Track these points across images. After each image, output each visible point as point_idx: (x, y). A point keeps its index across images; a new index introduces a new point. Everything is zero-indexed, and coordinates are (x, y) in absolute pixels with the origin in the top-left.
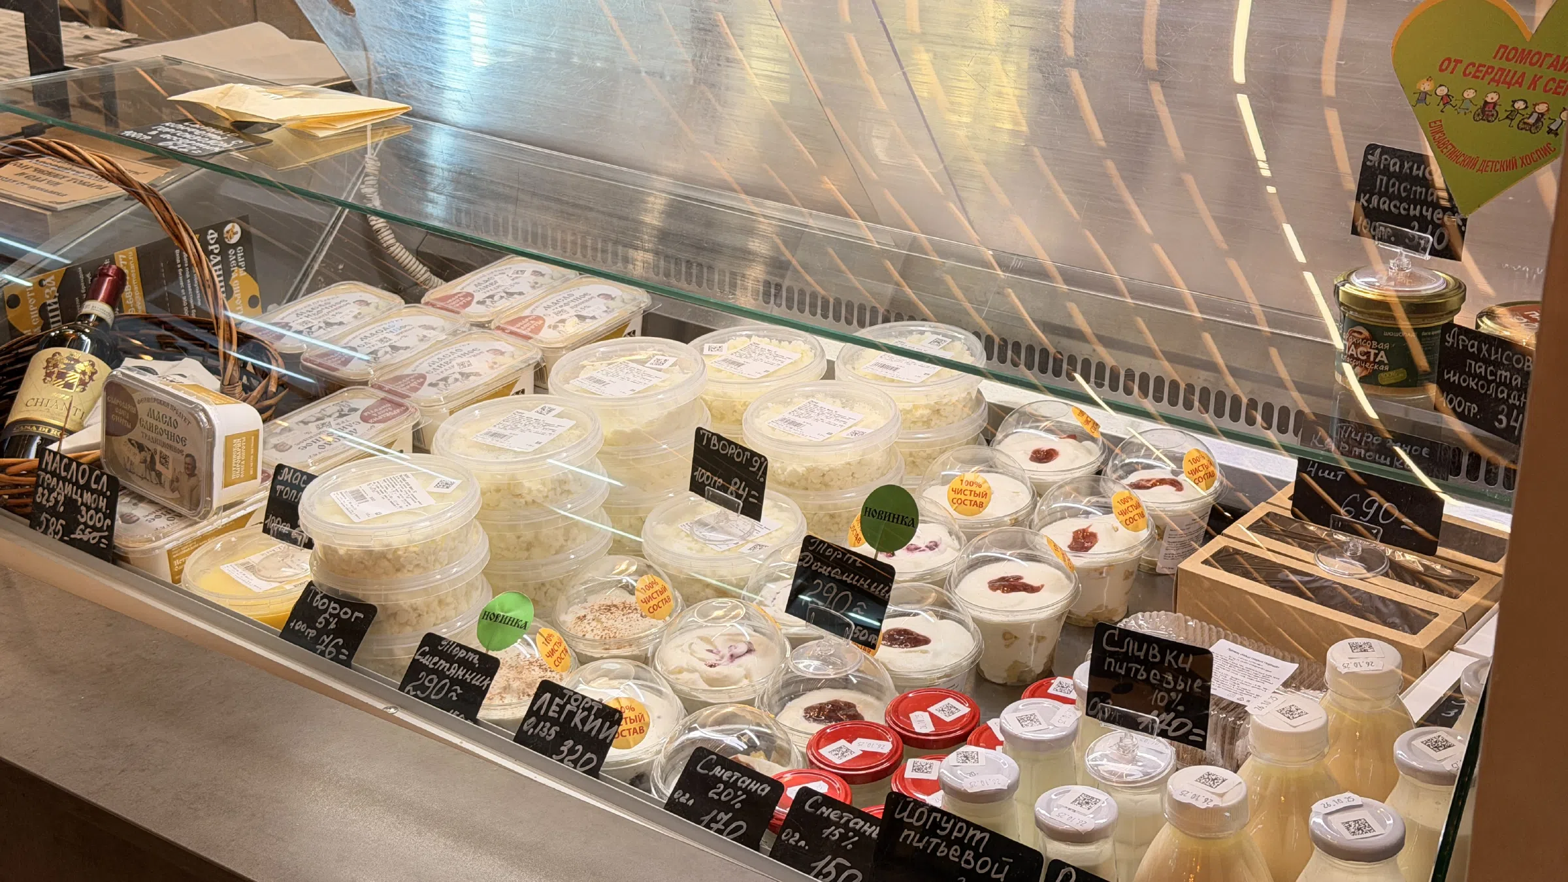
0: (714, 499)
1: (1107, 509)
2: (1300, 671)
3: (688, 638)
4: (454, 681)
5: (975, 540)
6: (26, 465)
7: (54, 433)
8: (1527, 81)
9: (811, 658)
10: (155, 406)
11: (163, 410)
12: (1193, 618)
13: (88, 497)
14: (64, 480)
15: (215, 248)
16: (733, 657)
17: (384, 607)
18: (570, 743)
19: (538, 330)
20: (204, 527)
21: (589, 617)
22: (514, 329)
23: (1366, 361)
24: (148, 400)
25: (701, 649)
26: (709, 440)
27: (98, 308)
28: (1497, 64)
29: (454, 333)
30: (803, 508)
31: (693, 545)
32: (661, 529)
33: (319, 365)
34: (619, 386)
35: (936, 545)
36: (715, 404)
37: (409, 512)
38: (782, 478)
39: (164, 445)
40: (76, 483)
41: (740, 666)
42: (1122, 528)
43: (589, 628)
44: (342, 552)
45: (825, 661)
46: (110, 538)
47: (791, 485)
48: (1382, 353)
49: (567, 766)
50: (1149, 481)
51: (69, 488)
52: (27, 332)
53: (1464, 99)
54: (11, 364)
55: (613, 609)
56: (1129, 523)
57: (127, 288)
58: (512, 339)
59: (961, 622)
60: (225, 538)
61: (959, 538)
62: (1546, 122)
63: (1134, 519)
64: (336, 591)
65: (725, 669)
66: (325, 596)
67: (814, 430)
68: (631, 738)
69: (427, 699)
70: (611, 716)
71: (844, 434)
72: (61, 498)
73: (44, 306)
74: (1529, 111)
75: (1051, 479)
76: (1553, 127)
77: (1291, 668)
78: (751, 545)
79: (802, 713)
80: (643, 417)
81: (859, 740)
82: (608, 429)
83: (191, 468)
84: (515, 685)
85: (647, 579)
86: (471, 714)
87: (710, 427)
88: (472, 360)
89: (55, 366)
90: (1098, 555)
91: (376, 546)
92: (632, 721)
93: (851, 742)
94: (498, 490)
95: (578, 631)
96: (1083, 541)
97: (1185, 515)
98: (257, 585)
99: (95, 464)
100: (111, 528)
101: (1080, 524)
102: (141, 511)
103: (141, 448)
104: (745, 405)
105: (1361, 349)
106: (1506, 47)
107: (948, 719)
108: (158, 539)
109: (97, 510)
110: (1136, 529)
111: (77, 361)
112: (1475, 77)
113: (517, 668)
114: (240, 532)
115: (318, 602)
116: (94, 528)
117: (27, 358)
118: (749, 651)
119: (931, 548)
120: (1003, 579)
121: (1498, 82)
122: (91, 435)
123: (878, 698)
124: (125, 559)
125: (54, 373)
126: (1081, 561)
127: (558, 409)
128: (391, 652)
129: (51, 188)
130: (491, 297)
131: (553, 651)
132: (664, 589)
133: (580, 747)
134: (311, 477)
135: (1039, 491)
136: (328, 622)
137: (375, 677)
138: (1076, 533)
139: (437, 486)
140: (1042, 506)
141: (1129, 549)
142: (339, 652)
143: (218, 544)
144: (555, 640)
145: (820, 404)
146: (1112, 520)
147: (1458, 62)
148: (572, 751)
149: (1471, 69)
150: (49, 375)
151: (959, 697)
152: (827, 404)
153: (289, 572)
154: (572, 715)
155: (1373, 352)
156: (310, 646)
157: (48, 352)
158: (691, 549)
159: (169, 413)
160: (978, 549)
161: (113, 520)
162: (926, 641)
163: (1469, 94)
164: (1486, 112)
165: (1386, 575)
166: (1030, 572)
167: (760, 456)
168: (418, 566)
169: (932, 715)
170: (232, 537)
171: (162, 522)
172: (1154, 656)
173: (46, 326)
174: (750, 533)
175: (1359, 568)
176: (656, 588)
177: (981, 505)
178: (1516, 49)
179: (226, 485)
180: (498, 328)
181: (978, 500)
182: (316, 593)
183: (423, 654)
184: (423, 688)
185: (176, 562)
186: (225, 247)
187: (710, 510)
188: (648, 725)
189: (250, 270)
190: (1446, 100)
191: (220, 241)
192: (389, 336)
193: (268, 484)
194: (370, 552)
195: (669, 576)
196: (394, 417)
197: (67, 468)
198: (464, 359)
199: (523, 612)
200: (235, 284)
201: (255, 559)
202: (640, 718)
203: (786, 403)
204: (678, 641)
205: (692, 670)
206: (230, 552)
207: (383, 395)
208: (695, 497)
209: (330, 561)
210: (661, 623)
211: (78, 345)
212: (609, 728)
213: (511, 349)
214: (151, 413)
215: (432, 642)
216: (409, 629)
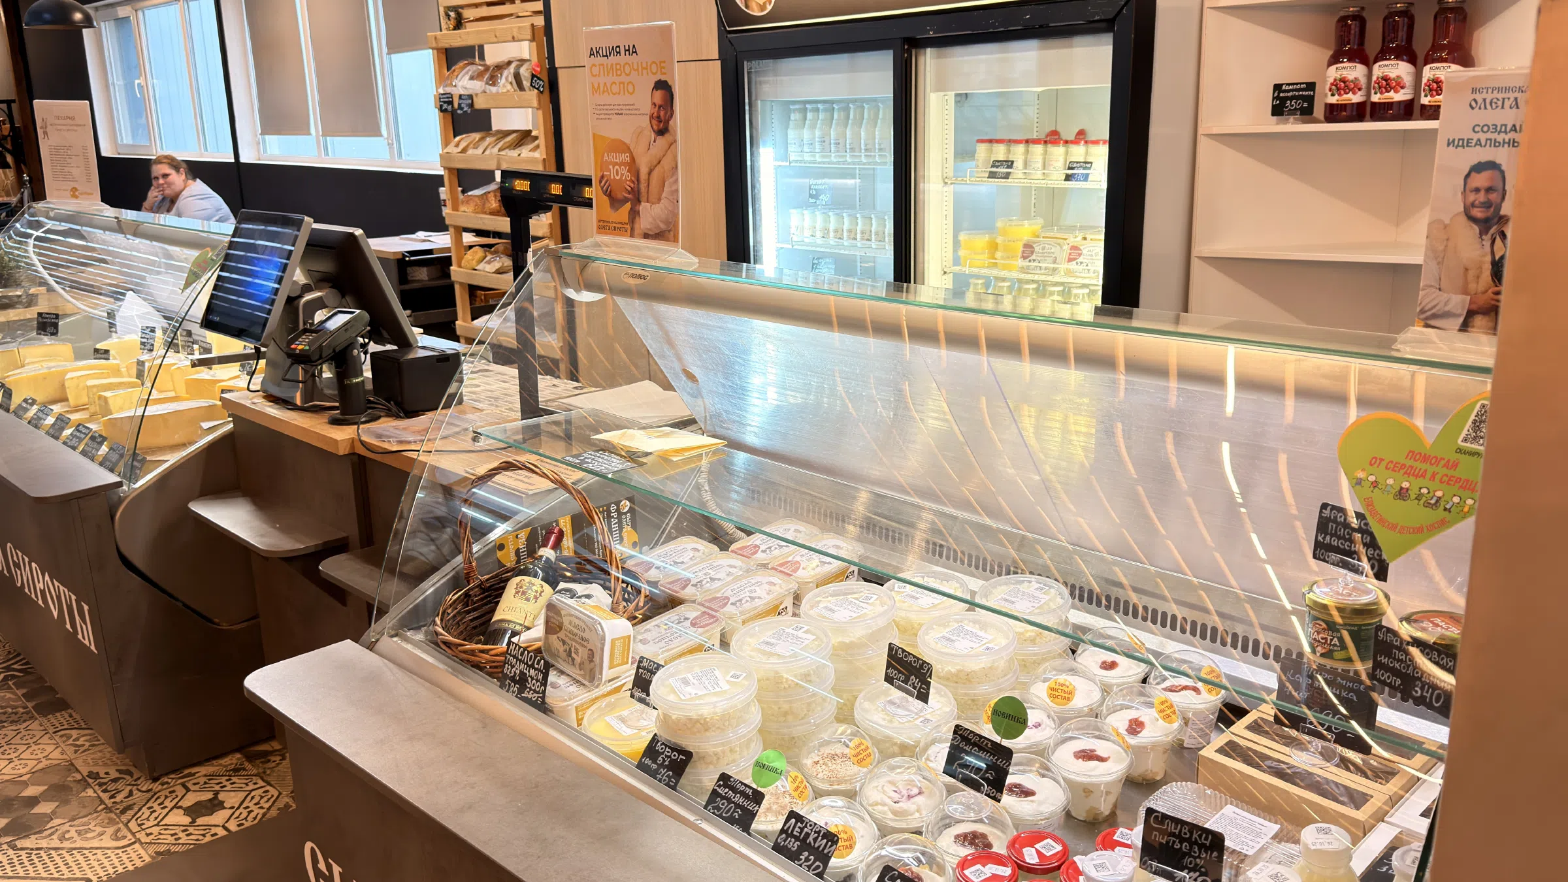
0: (899, 688)
1: (1150, 705)
2: (1281, 830)
3: (882, 781)
4: (737, 806)
5: (1065, 725)
6: (499, 651)
7: (518, 628)
8: (1429, 475)
9: (958, 804)
10: (573, 619)
11: (577, 622)
12: (1209, 788)
13: (532, 672)
14: (520, 661)
15: (614, 514)
16: (910, 797)
17: (697, 753)
18: (806, 854)
19: (795, 571)
20: (597, 692)
21: (821, 762)
22: (782, 569)
23: (1324, 644)
24: (571, 615)
25: (889, 789)
26: (897, 651)
27: (547, 553)
28: (1409, 463)
29: (747, 571)
30: (955, 695)
31: (886, 717)
32: (867, 705)
33: (669, 589)
34: (843, 614)
35: (1040, 725)
36: (901, 623)
37: (716, 694)
38: (942, 675)
39: (577, 642)
40: (527, 664)
41: (914, 803)
42: (1161, 721)
43: (820, 770)
44: (674, 717)
45: (968, 807)
46: (543, 698)
47: (948, 679)
48: (1336, 639)
49: (804, 870)
50: (1177, 687)
51: (522, 666)
52: (508, 565)
53: (1387, 485)
54: (499, 584)
55: (836, 757)
56: (1166, 718)
57: (565, 539)
58: (781, 576)
59: (1055, 780)
60: (608, 699)
61: (1054, 720)
62: (1442, 503)
63: (1169, 716)
64: (670, 741)
65: (904, 805)
66: (663, 744)
67: (963, 645)
68: (844, 852)
69: (720, 816)
70: (832, 838)
71: (981, 649)
72: (518, 672)
73: (518, 549)
74: (1431, 495)
75: (1114, 681)
76: (1448, 507)
77: (1276, 828)
78: (921, 719)
79: (953, 839)
80: (857, 633)
81: (990, 865)
82: (836, 640)
83: (591, 657)
84: (774, 807)
85: (856, 741)
86: (746, 828)
87: (897, 642)
88: (757, 588)
89: (521, 587)
90: (1147, 736)
91: (694, 715)
92: (845, 840)
93: (984, 866)
94: (768, 679)
95: (813, 771)
96: (1135, 727)
97: (1202, 712)
98: (626, 731)
99: (538, 651)
100: (544, 692)
101: (1132, 714)
102: (562, 681)
103: (564, 642)
104: (921, 625)
105: (1321, 636)
106: (1413, 452)
107: (1048, 854)
108: (570, 699)
109: (537, 681)
110: (1171, 722)
111: (533, 585)
112: (1393, 470)
113: (776, 796)
114: (616, 696)
115: (659, 747)
116: (535, 691)
117: (507, 580)
118: (920, 793)
119: (1036, 727)
120: (1083, 751)
121: (1409, 474)
122: (538, 631)
123: (1003, 832)
124: (552, 712)
125: (521, 592)
126: (1133, 741)
127: (806, 628)
128: (700, 781)
129: (527, 480)
130: (770, 548)
131: (798, 787)
132: (867, 748)
133: (812, 857)
134: (659, 667)
135: (1106, 690)
136: (664, 761)
137: (692, 799)
138: (1131, 721)
139: (732, 677)
140: (1108, 702)
141: (1166, 735)
142: (670, 781)
143: (603, 703)
144: (799, 780)
145: (966, 627)
146: (1153, 713)
147: (1382, 460)
148: (807, 860)
149: (1391, 466)
150: (517, 593)
151: (1056, 839)
152: (969, 627)
153: (645, 723)
154: (808, 835)
155: (1329, 638)
156: (653, 774)
157: (518, 579)
158: (884, 719)
159: (581, 624)
160: (1067, 731)
161: (545, 686)
162: (1032, 794)
163: (1390, 482)
164: (1402, 494)
165: (1337, 766)
166: (1101, 748)
167: (928, 664)
168: (719, 728)
169: (1037, 850)
170: (612, 699)
171: (573, 688)
172: (1185, 834)
173: (518, 562)
174: (921, 711)
175: (1319, 761)
176: (863, 747)
177: (1069, 699)
178: (1420, 454)
179: (610, 668)
180: (773, 568)
181: (1066, 695)
182: (658, 741)
183: (719, 786)
184: (718, 808)
185: (580, 714)
186: (620, 514)
187: (896, 694)
188: (855, 843)
189: (634, 527)
190: (1375, 484)
191: (618, 510)
192: (710, 571)
193: (635, 666)
194: (690, 720)
195: (871, 737)
196: (711, 624)
197: (522, 654)
198: (753, 588)
199: (780, 764)
200: (624, 534)
201: (625, 713)
202: (851, 838)
203: (945, 626)
204: (875, 784)
205: (884, 804)
206: (612, 707)
207: (704, 609)
208: (887, 685)
209: (665, 721)
210: (865, 770)
211: (535, 576)
212: (831, 846)
213: (780, 582)
214: (571, 623)
215: (724, 778)
216: (711, 767)
